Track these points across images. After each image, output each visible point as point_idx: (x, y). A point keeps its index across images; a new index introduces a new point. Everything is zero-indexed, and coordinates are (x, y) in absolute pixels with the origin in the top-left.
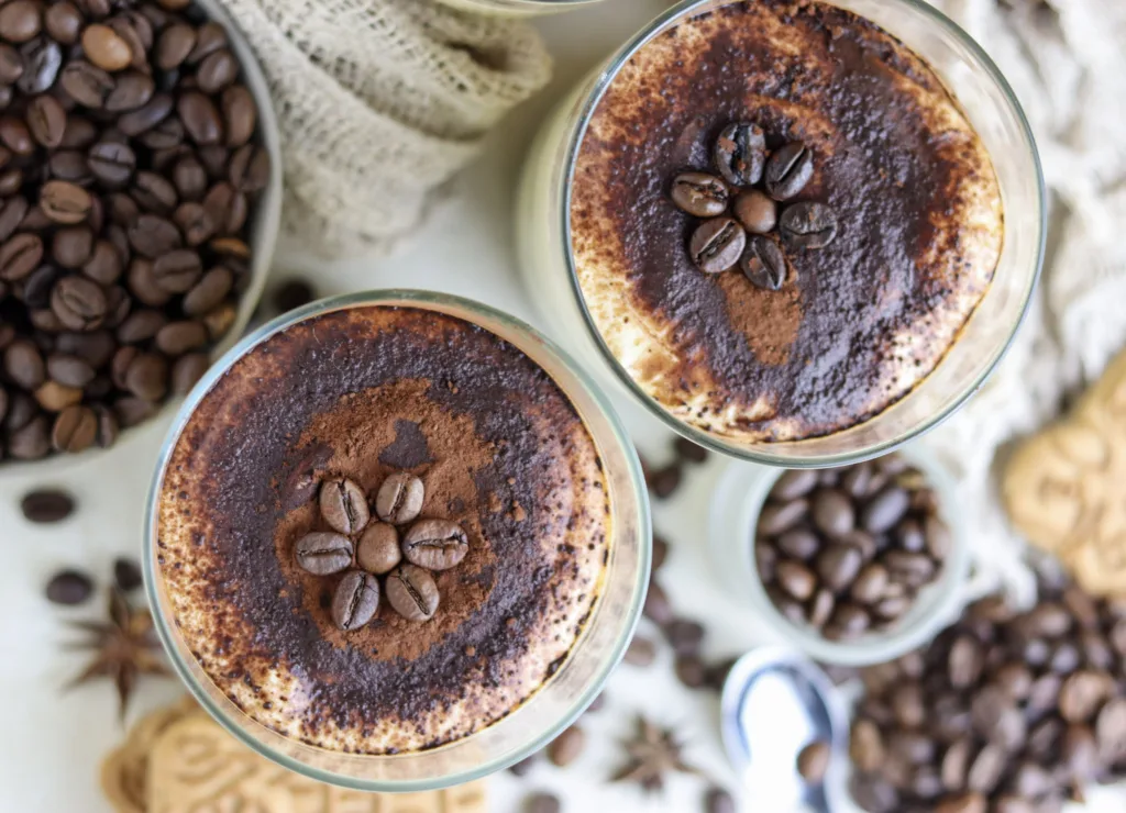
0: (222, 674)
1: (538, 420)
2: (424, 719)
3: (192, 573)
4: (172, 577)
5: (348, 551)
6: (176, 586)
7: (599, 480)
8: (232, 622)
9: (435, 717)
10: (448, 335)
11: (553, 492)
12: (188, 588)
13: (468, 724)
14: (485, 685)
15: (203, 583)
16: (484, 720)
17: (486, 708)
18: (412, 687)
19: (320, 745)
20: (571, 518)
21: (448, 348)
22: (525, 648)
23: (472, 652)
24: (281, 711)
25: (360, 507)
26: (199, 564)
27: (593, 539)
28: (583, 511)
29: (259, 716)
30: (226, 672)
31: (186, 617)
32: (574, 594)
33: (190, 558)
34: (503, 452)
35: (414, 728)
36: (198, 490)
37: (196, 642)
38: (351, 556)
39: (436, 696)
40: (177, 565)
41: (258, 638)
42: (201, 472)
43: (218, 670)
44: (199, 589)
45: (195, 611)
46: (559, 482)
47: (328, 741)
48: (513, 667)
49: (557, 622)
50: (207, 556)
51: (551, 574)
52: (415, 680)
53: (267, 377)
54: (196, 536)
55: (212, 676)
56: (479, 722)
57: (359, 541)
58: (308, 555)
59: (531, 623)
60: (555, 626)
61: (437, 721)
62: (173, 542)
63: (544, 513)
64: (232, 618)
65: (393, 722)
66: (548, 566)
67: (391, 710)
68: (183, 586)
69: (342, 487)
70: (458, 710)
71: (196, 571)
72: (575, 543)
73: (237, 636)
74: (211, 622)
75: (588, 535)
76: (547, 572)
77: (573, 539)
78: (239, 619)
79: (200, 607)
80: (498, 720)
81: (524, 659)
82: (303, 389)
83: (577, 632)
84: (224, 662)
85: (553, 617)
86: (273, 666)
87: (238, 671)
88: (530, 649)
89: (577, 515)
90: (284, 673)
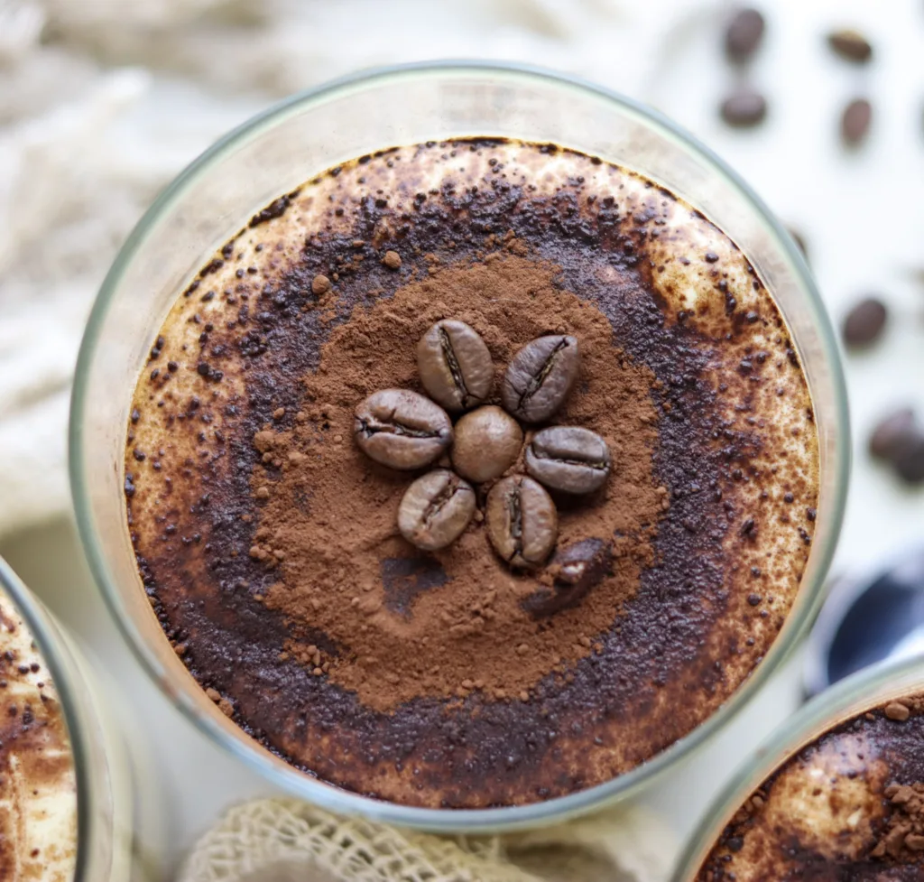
0: (766, 324)
1: (200, 574)
3: (771, 482)
4: (801, 484)
6: (799, 470)
7: (135, 463)
8: (730, 396)
9: (470, 179)
10: (301, 733)
11: (207, 460)
12: (783, 462)
13: (424, 158)
15: (759, 463)
16: (398, 158)
17: (391, 174)
19: (650, 184)
22: (308, 244)
24: (692, 246)
25: (498, 511)
26: (758, 493)
27: (166, 379)
28: (169, 421)
29: (728, 247)
30: (758, 325)
31: (796, 420)
32: (216, 305)
33: (768, 506)
35: (504, 171)
36: (732, 601)
37: (791, 380)
40: (789, 501)
42: (720, 628)
43: (770, 332)
44: (767, 456)
45: (781, 425)
47: (635, 187)
48: (334, 221)
49: (252, 271)
50: (742, 502)
54: (750, 535)
55: (779, 323)
56: (406, 156)
60: (257, 266)
61: (468, 172)
62: (787, 536)
63: (227, 434)
64: (729, 401)
65: (532, 189)
68: (789, 467)
69: (520, 548)
71: (765, 483)
73: (729, 373)
74: (763, 402)
75: (172, 387)
77: (197, 384)
78: (720, 397)
79: (773, 428)
80: (379, 154)
81: (317, 228)
83: (227, 251)
84: (758, 339)
85: (257, 279)
87: (740, 322)
88: (303, 240)
90: (673, 301)
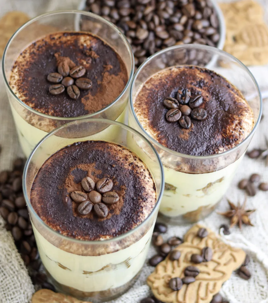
2: (140, 219)
5: (90, 203)
14: (144, 201)
18: (131, 216)
20: (125, 158)
21: (67, 153)
23: (135, 198)
34: (98, 159)
38: (91, 203)
39: (138, 213)
41: (91, 236)
46: (115, 154)
51: (133, 172)
52: (130, 215)
53: (39, 191)
57: (89, 199)
58: (83, 211)
59: (140, 182)
66: (131, 170)
67: (132, 224)
70: (145, 211)
72: (131, 162)
76: (132, 172)
82: (48, 186)
86: (100, 238)
89: (126, 157)
